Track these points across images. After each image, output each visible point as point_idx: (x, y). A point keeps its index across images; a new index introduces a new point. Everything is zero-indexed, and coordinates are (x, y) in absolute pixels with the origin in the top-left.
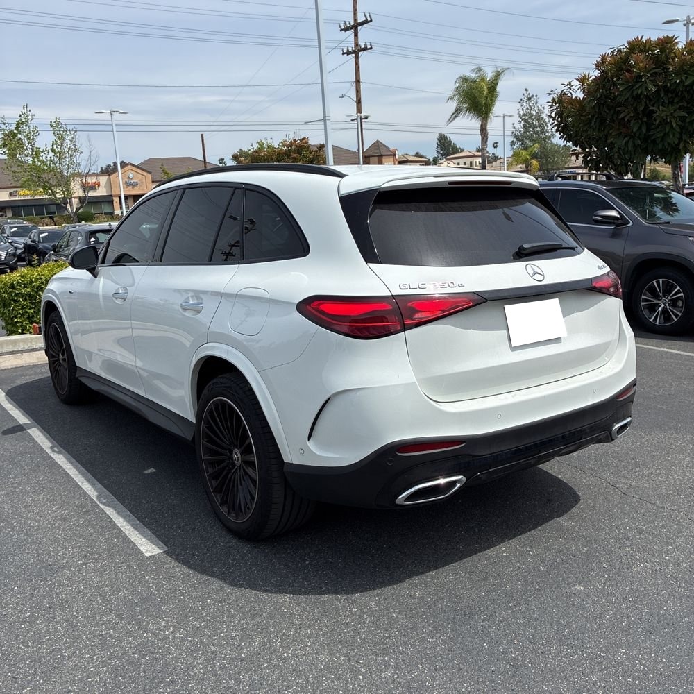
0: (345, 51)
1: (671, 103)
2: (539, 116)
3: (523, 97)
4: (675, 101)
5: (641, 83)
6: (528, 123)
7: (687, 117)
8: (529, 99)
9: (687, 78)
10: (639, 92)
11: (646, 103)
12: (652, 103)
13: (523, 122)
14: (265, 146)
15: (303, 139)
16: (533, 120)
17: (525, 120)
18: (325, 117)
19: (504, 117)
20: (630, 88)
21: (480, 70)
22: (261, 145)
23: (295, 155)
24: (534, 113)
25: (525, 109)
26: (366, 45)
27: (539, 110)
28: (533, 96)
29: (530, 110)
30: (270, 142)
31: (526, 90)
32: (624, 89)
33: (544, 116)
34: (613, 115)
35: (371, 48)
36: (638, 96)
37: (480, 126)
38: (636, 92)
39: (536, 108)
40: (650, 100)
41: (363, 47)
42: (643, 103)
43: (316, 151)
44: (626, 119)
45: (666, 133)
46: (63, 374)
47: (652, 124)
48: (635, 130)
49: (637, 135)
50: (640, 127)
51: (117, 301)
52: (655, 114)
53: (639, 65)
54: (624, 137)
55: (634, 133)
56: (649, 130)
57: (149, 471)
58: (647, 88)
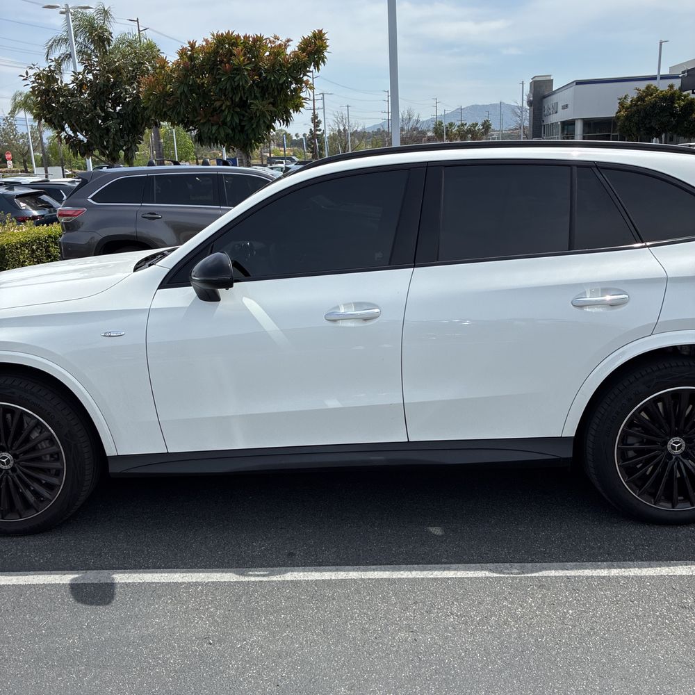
5: (239, 76)
20: (229, 79)
32: (225, 79)
36: (238, 87)
38: (237, 84)
40: (244, 93)
42: (239, 95)
44: (223, 108)
45: (258, 125)
46: (27, 486)
47: (244, 116)
48: (228, 119)
49: (229, 124)
50: (232, 116)
51: (341, 324)
52: (252, 106)
53: (240, 58)
54: (212, 125)
55: (224, 123)
56: (241, 121)
57: (437, 531)
58: (246, 81)
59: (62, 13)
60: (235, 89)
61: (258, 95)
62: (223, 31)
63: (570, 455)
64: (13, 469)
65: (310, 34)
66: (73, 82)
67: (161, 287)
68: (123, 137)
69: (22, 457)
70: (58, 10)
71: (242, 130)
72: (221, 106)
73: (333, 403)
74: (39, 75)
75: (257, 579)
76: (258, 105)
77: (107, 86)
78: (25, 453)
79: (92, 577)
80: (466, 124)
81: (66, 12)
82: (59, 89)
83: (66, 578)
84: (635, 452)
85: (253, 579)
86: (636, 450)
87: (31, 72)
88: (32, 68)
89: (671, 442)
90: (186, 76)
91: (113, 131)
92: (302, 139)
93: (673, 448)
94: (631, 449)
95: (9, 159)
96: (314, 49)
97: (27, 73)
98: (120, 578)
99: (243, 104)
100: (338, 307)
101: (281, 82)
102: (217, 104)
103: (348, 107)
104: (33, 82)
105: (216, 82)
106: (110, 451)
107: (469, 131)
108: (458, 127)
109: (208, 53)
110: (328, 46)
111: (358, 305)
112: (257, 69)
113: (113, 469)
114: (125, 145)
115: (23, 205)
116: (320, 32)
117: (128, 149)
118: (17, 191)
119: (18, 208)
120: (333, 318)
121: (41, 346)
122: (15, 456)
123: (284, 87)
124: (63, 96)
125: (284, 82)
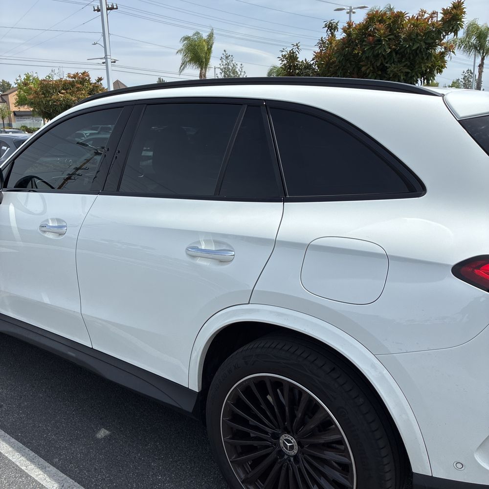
0: (96, 8)
1: (400, 62)
2: (234, 70)
3: (223, 56)
4: (403, 61)
5: (380, 46)
6: (227, 74)
7: (409, 73)
8: (227, 58)
9: (413, 44)
10: (380, 52)
11: (382, 60)
12: (386, 61)
13: (223, 73)
14: (31, 78)
15: (84, 73)
16: (230, 72)
17: (225, 73)
18: (106, 55)
19: (215, 68)
20: (372, 48)
21: (198, 33)
22: (28, 77)
23: (79, 86)
24: (231, 68)
25: (224, 64)
26: (113, 5)
27: (234, 65)
28: (229, 56)
29: (228, 65)
30: (35, 75)
31: (225, 51)
32: (368, 49)
33: (237, 70)
34: (354, 68)
35: (117, 8)
36: (378, 55)
37: (199, 74)
38: (376, 52)
39: (232, 65)
40: (385, 59)
41: (110, 6)
42: (380, 61)
43: (96, 83)
44: (367, 72)
47: (384, 77)
52: (389, 69)
58: (385, 50)
59: (348, 13)
61: (396, 60)
63: (191, 409)
65: (451, 6)
66: (313, 59)
74: (286, 56)
76: (392, 68)
90: (342, 49)
96: (451, 17)
99: (384, 68)
101: (414, 48)
105: (363, 52)
109: (360, 30)
110: (465, 13)
112: (397, 38)
116: (459, 2)
123: (418, 52)
124: (299, 69)
125: (418, 47)
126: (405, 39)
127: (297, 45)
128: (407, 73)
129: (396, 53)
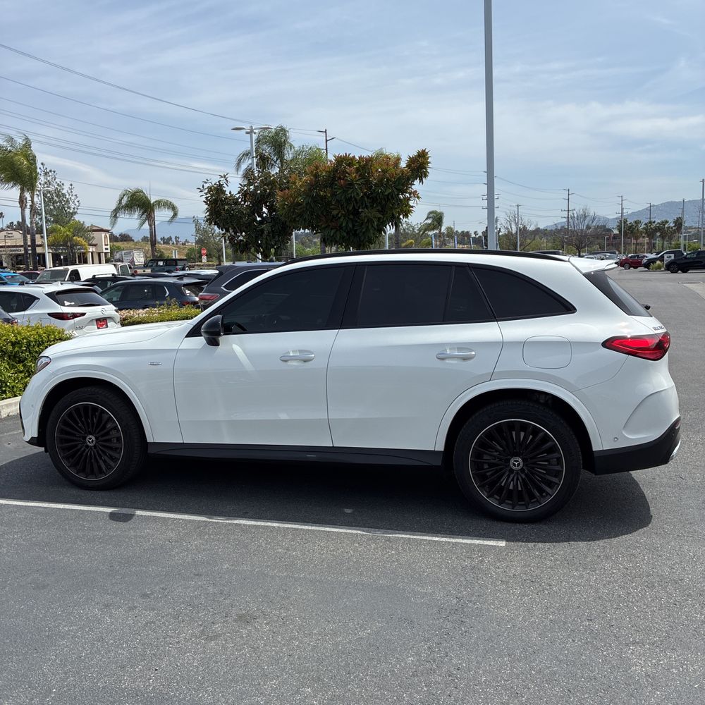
1: (372, 206)
2: (59, 192)
4: (375, 206)
5: (353, 189)
8: (46, 174)
9: (385, 190)
10: (352, 196)
11: (354, 204)
12: (358, 205)
20: (345, 192)
24: (53, 188)
27: (58, 185)
33: (64, 192)
38: (349, 196)
39: (55, 184)
42: (352, 205)
44: (339, 216)
45: (368, 229)
46: (101, 457)
47: (356, 221)
48: (344, 225)
49: (344, 228)
50: (347, 223)
51: (289, 363)
52: (363, 214)
53: (353, 175)
54: (331, 229)
55: (341, 227)
56: (354, 226)
57: (348, 511)
58: (358, 194)
59: (247, 133)
60: (349, 200)
61: (368, 204)
62: (342, 154)
63: (439, 463)
64: (95, 446)
65: (416, 154)
66: (239, 193)
67: (187, 336)
68: (274, 238)
69: (100, 439)
70: (243, 132)
71: (355, 235)
72: (337, 215)
73: (283, 416)
74: (211, 188)
75: (216, 521)
76: (366, 213)
77: (264, 196)
78: (102, 436)
79: (125, 511)
80: (654, 222)
81: (251, 132)
82: (226, 199)
83: (110, 510)
84: (488, 465)
85: (214, 521)
86: (489, 464)
87: (206, 186)
88: (206, 183)
89: (512, 461)
90: (310, 190)
91: (266, 233)
92: (480, 237)
93: (514, 465)
94: (486, 463)
95: (204, 254)
96: (419, 166)
97: (203, 186)
98: (139, 513)
99: (356, 213)
100: (289, 353)
101: (386, 193)
102: (335, 212)
103: (518, 206)
104: (206, 194)
105: (334, 195)
106: (149, 439)
107: (658, 229)
108: (646, 224)
109: (329, 172)
110: (429, 163)
111: (301, 351)
112: (368, 183)
113: (151, 451)
114: (275, 245)
115: (187, 292)
116: (424, 151)
117: (278, 248)
118: (186, 281)
119: (184, 295)
120: (285, 360)
121: (116, 369)
122: (97, 438)
123: (390, 197)
124: (228, 204)
125: (390, 193)
126: (376, 185)
127: (225, 176)
128: (379, 218)
129: (368, 197)
